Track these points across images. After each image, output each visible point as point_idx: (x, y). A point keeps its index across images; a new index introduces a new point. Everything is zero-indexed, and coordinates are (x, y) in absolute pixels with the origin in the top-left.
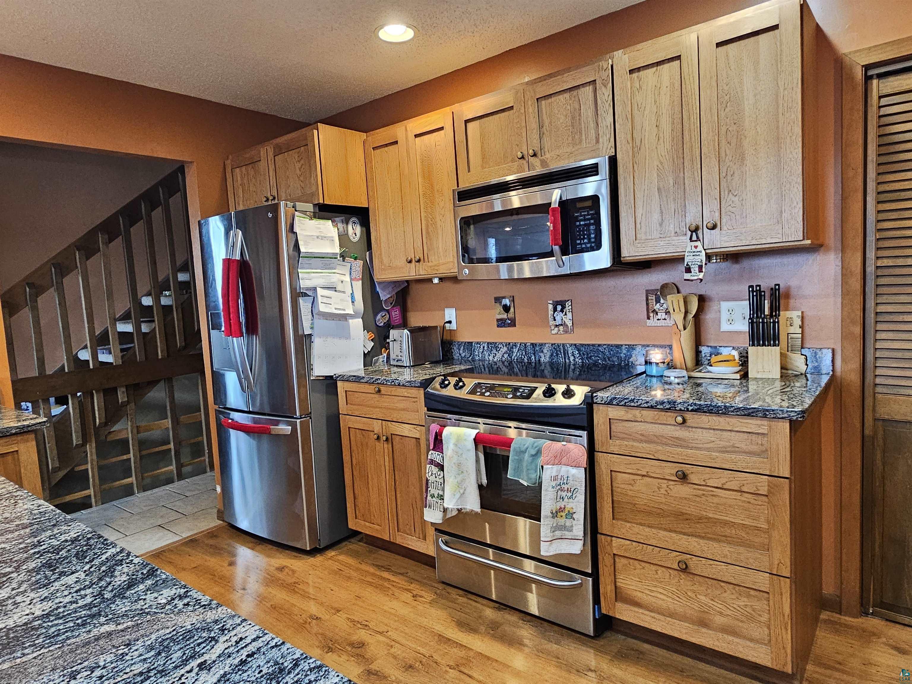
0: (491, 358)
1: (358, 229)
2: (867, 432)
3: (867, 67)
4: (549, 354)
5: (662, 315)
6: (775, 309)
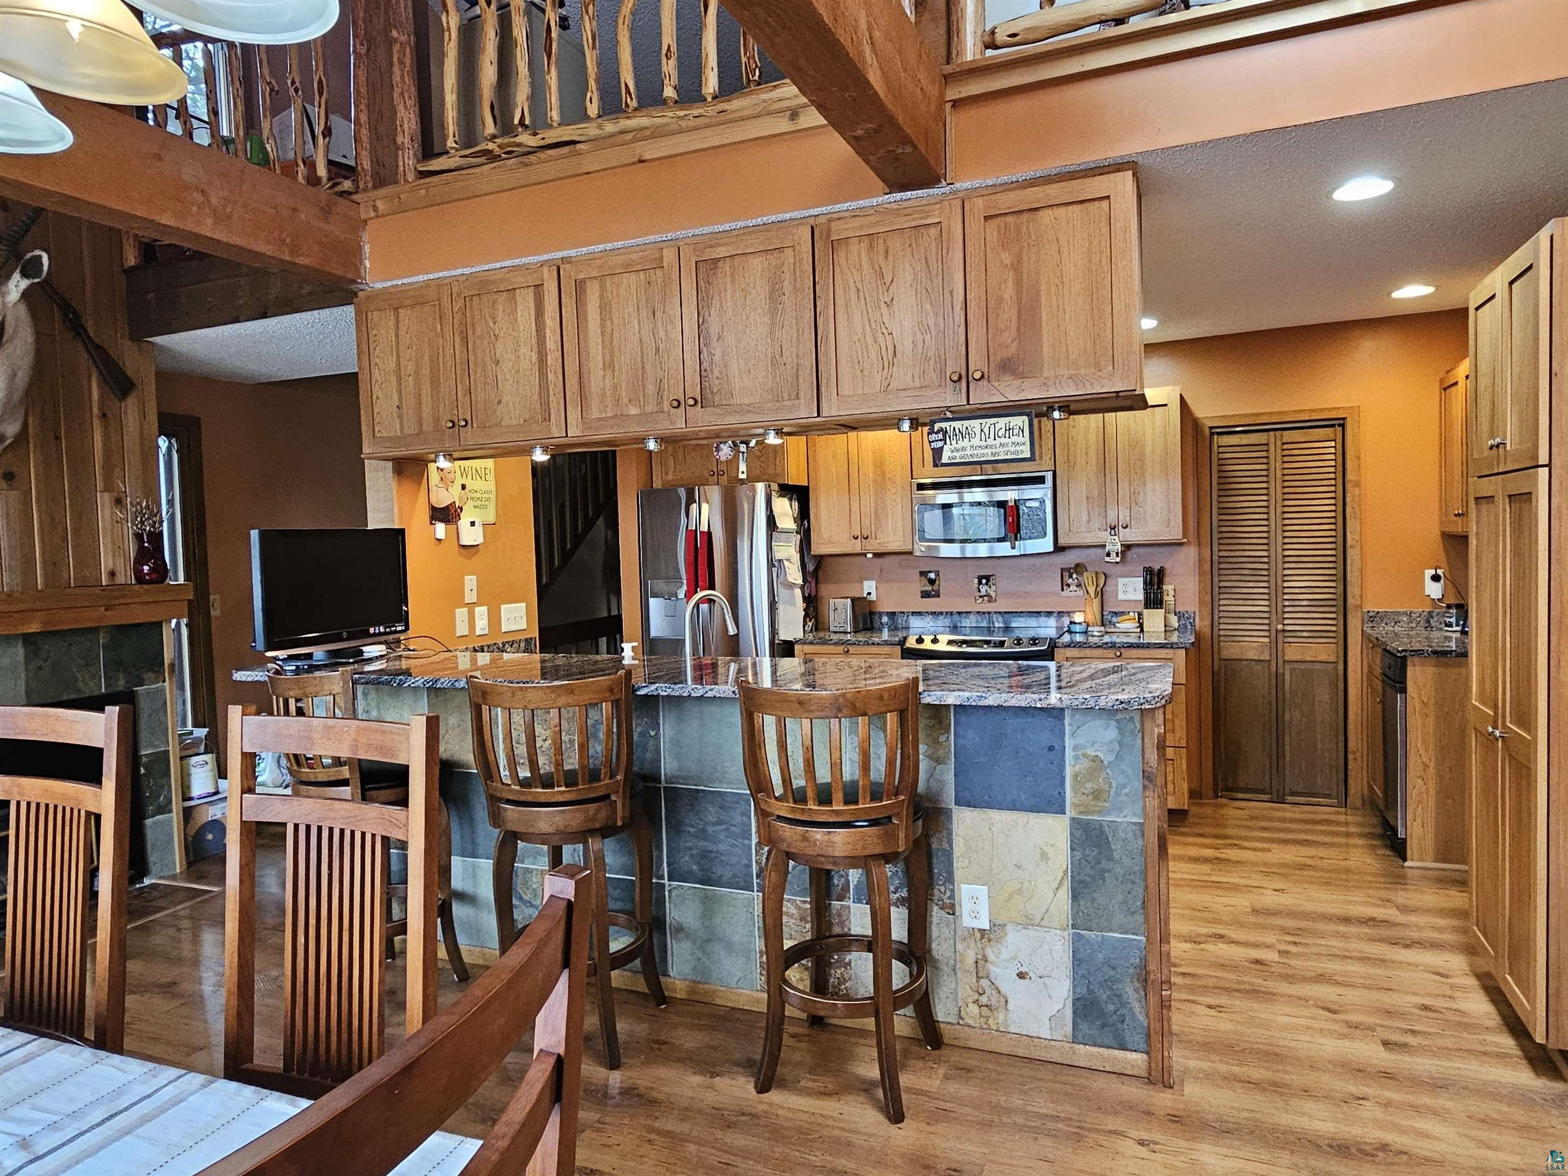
1: (799, 504)
2: (1216, 668)
3: (1211, 428)
4: (974, 621)
5: (1073, 588)
6: (1161, 582)
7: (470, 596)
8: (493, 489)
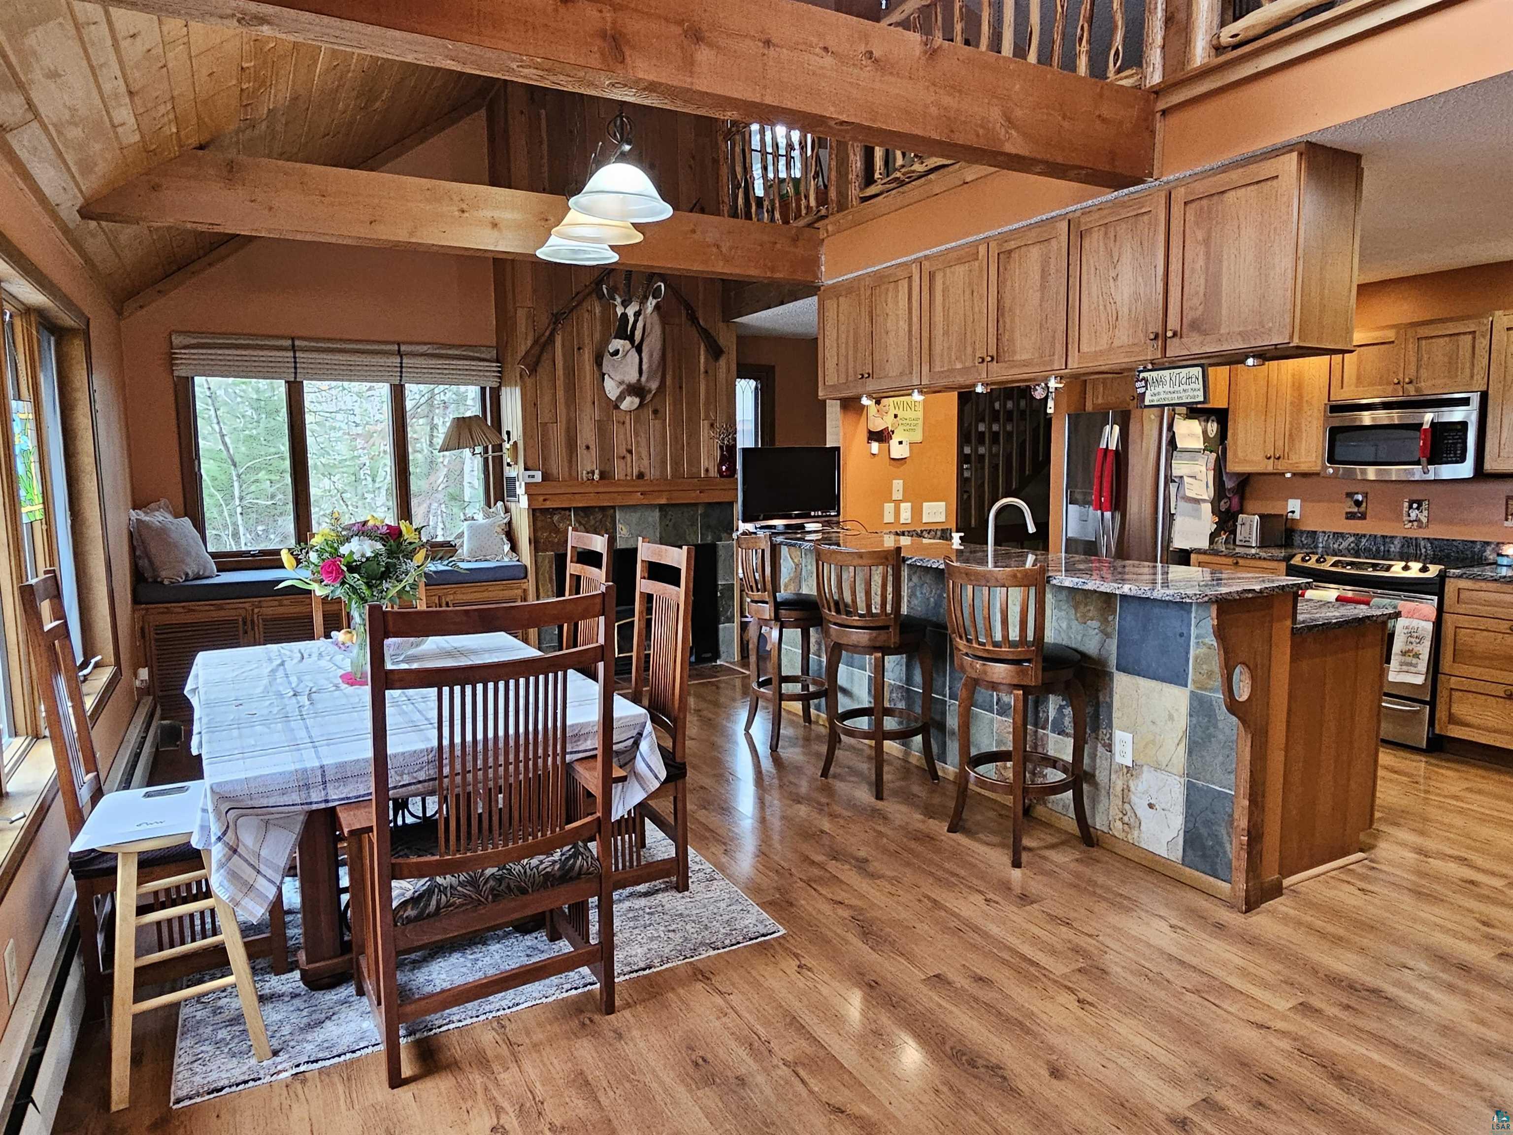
0: (1336, 546)
1: (1215, 425)
4: (1399, 546)
7: (897, 495)
8: (921, 417)
